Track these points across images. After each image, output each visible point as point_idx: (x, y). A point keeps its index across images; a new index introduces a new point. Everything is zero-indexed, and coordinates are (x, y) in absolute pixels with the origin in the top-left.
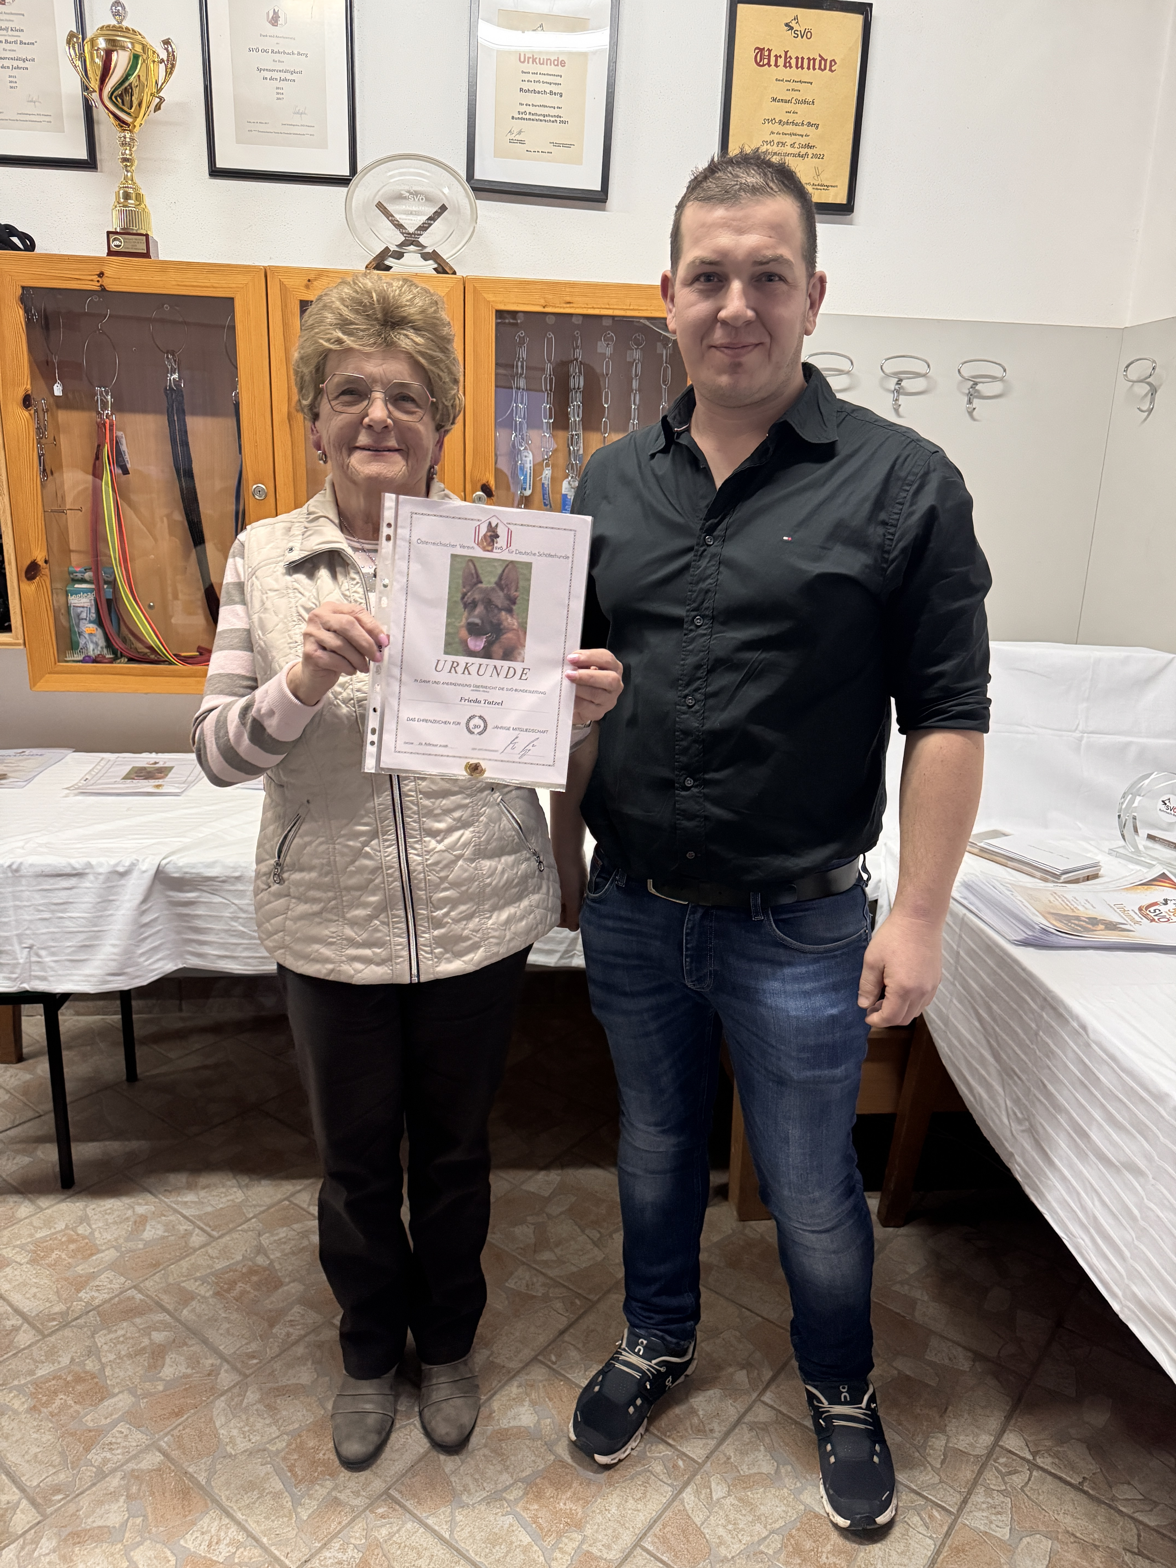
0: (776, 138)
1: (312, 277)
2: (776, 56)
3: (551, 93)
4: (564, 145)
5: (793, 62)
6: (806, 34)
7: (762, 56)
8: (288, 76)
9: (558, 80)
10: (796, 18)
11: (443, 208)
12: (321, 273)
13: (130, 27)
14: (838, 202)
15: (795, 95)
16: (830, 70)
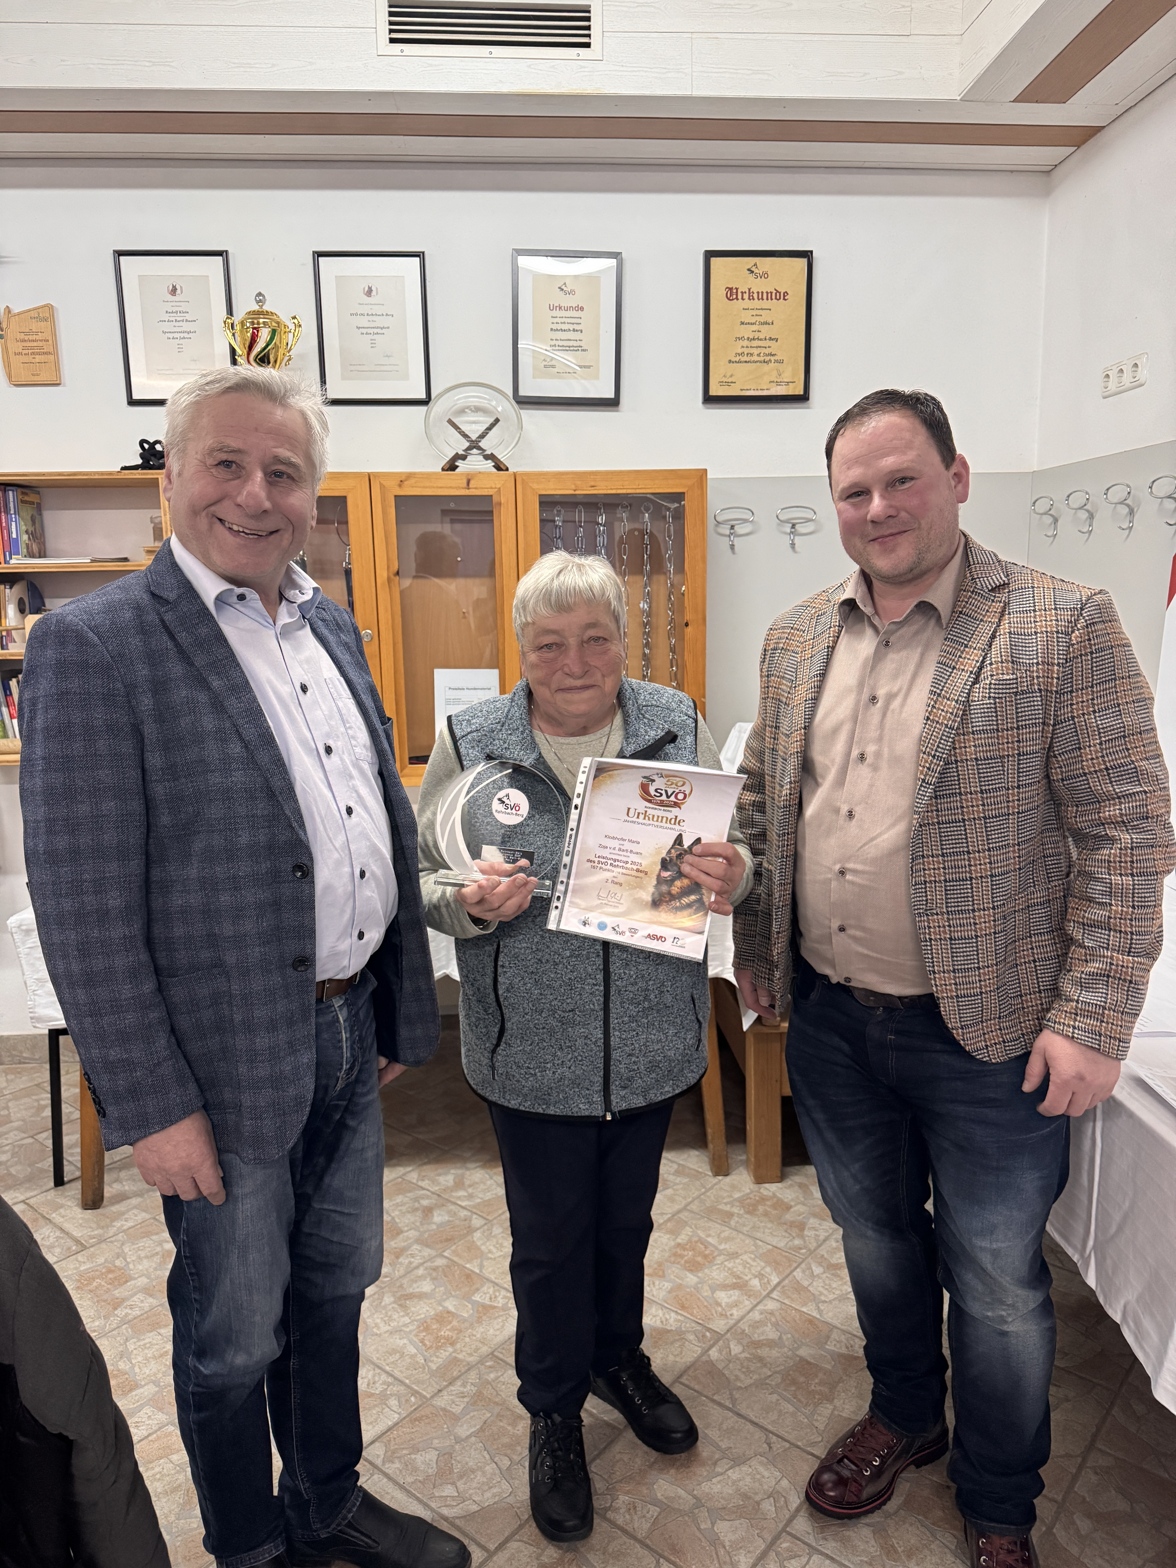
0: (746, 351)
1: (403, 478)
2: (742, 293)
3: (574, 330)
4: (585, 367)
5: (755, 296)
6: (765, 275)
7: (732, 294)
8: (379, 331)
9: (578, 321)
10: (755, 265)
11: (497, 421)
12: (410, 476)
13: (269, 310)
14: (797, 393)
15: (758, 319)
16: (784, 299)
